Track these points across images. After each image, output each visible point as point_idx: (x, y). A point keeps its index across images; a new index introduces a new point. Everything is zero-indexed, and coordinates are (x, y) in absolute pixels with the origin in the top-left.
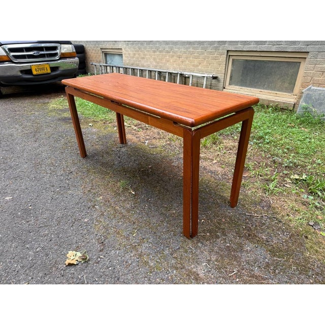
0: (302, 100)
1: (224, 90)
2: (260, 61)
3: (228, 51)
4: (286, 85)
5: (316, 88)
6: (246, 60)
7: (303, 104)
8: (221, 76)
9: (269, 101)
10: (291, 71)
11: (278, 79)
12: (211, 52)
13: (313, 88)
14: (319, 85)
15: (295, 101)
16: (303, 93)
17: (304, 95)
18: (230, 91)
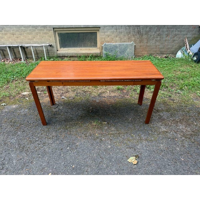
0: (103, 50)
1: (58, 51)
2: (75, 33)
3: (53, 28)
4: (93, 44)
5: (108, 44)
6: (67, 33)
7: (104, 52)
8: (53, 44)
9: (87, 53)
10: (93, 37)
11: (88, 42)
12: (41, 29)
13: (106, 44)
14: (108, 42)
15: (100, 51)
16: (102, 47)
17: (103, 48)
18: (62, 52)
